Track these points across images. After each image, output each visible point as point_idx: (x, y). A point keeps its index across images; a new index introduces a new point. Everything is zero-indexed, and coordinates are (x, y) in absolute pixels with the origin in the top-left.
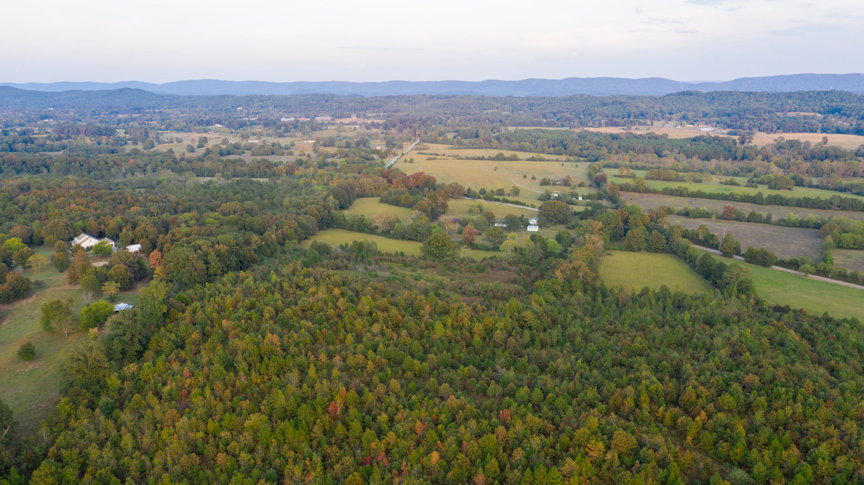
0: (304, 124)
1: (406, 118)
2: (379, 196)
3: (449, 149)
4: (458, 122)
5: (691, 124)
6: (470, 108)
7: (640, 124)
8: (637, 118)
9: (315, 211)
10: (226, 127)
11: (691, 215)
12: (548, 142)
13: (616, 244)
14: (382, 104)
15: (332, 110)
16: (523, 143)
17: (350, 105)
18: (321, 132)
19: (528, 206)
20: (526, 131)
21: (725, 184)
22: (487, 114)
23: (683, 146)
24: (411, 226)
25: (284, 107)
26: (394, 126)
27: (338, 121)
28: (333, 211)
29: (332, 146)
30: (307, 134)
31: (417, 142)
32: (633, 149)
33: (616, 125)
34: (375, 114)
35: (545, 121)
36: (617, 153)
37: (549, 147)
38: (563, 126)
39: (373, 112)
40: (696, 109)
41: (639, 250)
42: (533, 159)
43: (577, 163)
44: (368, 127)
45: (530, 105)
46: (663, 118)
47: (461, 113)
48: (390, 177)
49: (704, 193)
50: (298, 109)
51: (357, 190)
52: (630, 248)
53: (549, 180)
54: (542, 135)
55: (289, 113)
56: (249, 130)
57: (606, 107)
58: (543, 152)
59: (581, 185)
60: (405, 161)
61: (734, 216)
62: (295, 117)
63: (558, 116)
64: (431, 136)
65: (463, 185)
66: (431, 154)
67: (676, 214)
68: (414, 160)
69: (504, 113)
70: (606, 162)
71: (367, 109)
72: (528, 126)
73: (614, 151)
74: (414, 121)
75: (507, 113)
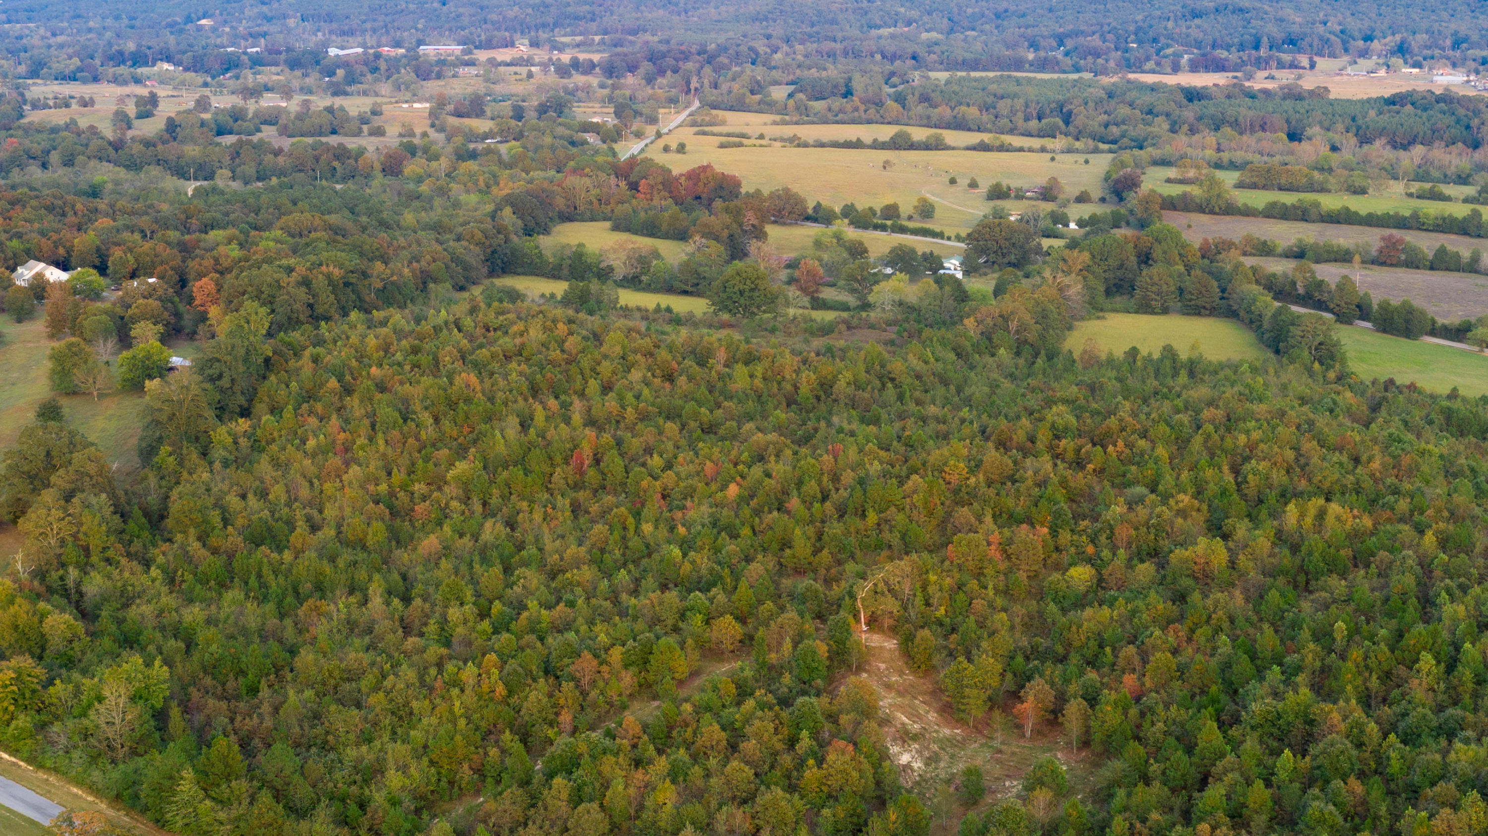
0: (394, 65)
1: (663, 48)
2: (609, 219)
3: (775, 123)
4: (800, 58)
5: (1414, 66)
6: (835, 22)
7: (1281, 65)
8: (1279, 50)
9: (479, 235)
10: (186, 69)
11: (1309, 254)
12: (1027, 106)
13: (1119, 300)
14: (597, 10)
15: (463, 29)
16: (963, 108)
17: (510, 14)
18: (441, 83)
19: (949, 239)
20: (976, 80)
21: (1419, 197)
22: (880, 37)
23: (1359, 116)
24: (686, 264)
25: (330, 18)
26: (632, 68)
27: (482, 56)
28: (514, 239)
29: (477, 116)
30: (407, 88)
31: (693, 108)
32: (1235, 124)
33: (1220, 67)
34: (579, 39)
35: (1031, 56)
36: (1192, 131)
37: (1027, 119)
38: (1078, 70)
39: (574, 34)
40: (1436, 26)
41: (1165, 311)
42: (983, 147)
43: (1089, 156)
44: (563, 71)
45: (998, 16)
46: (1346, 50)
47: (810, 36)
48: (632, 178)
49: (1356, 214)
50: (368, 25)
51: (560, 202)
52: (1145, 308)
53: (1009, 189)
54: (1013, 88)
55: (343, 33)
56: (250, 78)
57: (1197, 21)
58: (1012, 132)
59: (1082, 198)
60: (666, 149)
61: (1403, 257)
62: (364, 45)
63: (1070, 43)
64: (730, 92)
65: (802, 194)
66: (728, 135)
67: (1280, 256)
68: (687, 148)
69: (925, 36)
70: (1156, 153)
71: (556, 25)
72: (985, 69)
73: (1185, 127)
74: (686, 56)
75: (934, 35)
